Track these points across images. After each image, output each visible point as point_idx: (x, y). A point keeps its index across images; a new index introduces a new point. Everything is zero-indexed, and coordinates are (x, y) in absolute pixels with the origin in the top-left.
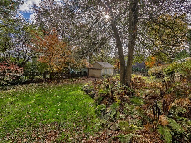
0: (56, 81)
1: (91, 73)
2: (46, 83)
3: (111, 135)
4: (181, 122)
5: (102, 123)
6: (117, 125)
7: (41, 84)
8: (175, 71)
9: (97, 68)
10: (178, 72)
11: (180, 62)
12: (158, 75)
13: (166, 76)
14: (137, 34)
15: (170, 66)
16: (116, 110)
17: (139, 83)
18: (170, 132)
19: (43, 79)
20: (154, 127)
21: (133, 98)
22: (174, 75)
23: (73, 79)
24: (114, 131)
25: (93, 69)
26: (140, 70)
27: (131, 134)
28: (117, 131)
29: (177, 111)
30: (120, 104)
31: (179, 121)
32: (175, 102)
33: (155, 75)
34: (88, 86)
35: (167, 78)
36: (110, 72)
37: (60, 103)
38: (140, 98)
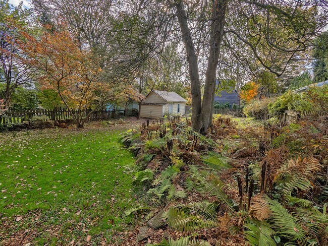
0: (75, 126)
1: (145, 111)
2: (57, 128)
3: (146, 239)
4: (298, 209)
5: (136, 209)
6: (165, 214)
7: (46, 130)
8: (289, 107)
9: (155, 103)
10: (293, 109)
11: (298, 92)
12: (259, 115)
13: (272, 117)
14: (225, 33)
15: (281, 99)
16: (171, 180)
17: (224, 127)
18: (272, 236)
19: (51, 121)
20: (239, 223)
21: (209, 156)
22: (286, 114)
23: (110, 122)
24: (155, 229)
25: (147, 104)
26: (229, 107)
27: (188, 238)
28: (161, 230)
29: (290, 186)
30: (182, 169)
31: (293, 206)
32: (287, 167)
33: (255, 114)
34: (131, 133)
35: (273, 120)
36: (179, 109)
37: (66, 167)
38: (222, 156)
